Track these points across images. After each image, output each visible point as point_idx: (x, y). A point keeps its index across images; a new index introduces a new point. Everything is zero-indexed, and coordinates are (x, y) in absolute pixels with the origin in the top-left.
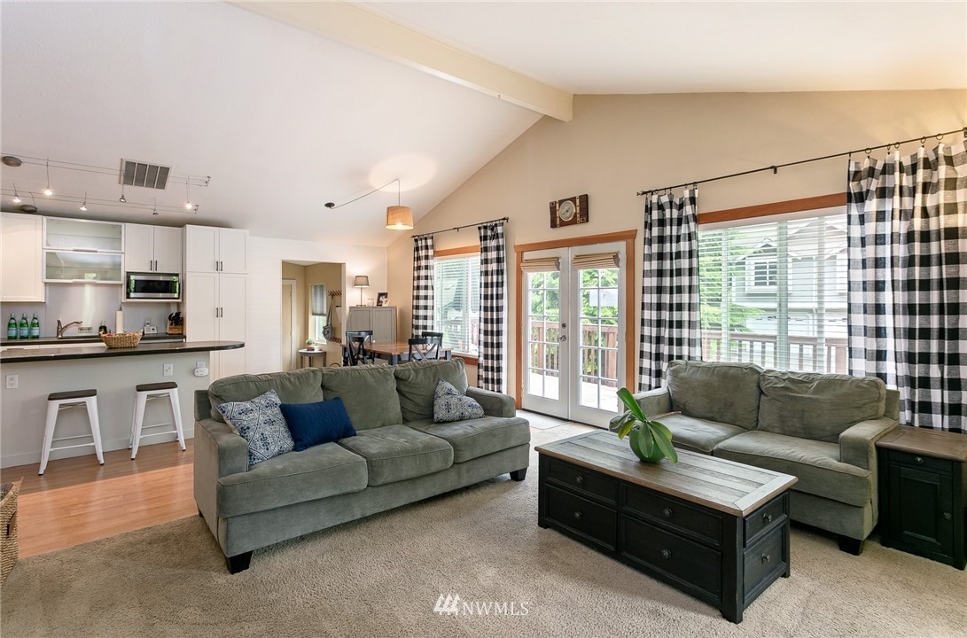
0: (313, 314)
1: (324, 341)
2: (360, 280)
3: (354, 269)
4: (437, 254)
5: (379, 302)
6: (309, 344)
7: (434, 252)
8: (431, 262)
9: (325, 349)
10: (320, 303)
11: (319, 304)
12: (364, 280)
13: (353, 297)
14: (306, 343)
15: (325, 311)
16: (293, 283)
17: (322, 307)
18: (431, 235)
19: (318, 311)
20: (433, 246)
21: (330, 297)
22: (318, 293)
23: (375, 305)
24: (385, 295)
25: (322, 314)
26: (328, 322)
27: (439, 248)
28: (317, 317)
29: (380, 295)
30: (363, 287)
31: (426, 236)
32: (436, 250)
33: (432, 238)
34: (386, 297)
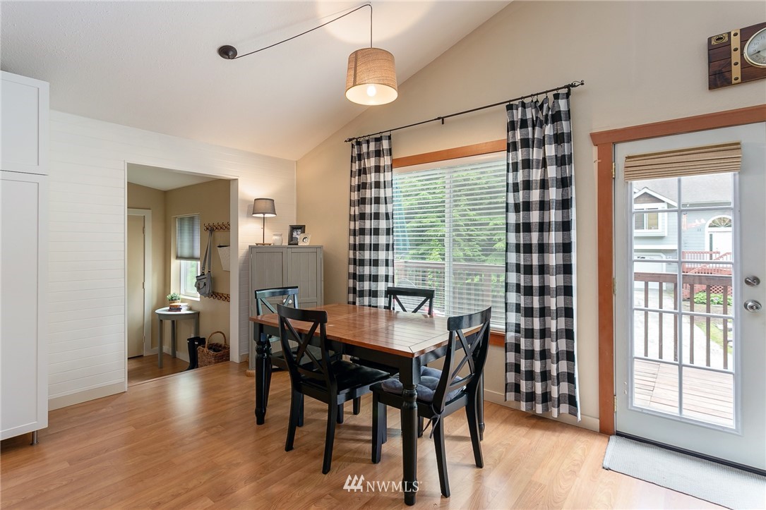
0: (178, 258)
1: (197, 297)
2: (262, 205)
3: (250, 188)
4: (396, 163)
5: (292, 241)
6: (172, 300)
7: (393, 161)
8: (385, 177)
9: (198, 308)
10: (189, 241)
11: (186, 244)
12: (268, 204)
13: (249, 232)
14: (165, 298)
15: (197, 253)
16: (148, 214)
17: (192, 247)
18: (388, 134)
19: (186, 253)
20: (390, 152)
21: (208, 233)
22: (186, 227)
23: (286, 243)
24: (301, 228)
25: (192, 258)
26: (203, 268)
27: (399, 154)
28: (183, 262)
29: (294, 228)
30: (267, 215)
31: (378, 136)
32: (395, 156)
33: (389, 138)
34: (303, 232)
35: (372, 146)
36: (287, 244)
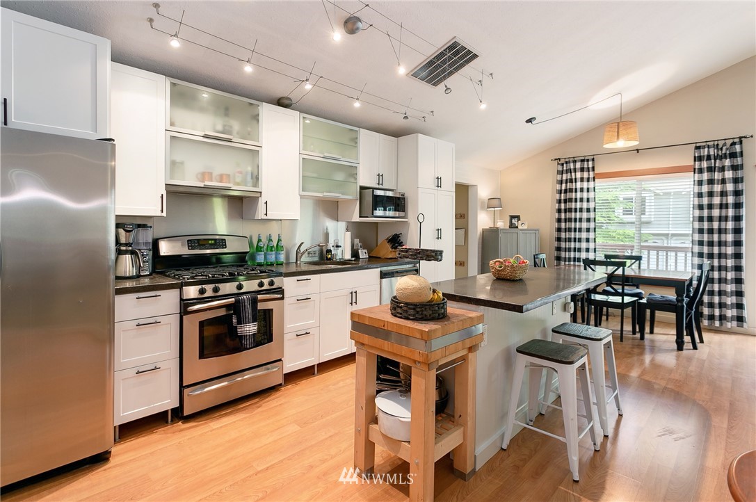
2: (493, 202)
4: (598, 176)
5: (512, 226)
7: (595, 174)
8: (589, 185)
12: (498, 201)
18: (592, 157)
20: (593, 169)
24: (518, 217)
27: (600, 170)
29: (512, 217)
30: (496, 209)
31: (583, 158)
32: (596, 172)
33: (593, 160)
34: (519, 220)
35: (578, 165)
36: (508, 227)
